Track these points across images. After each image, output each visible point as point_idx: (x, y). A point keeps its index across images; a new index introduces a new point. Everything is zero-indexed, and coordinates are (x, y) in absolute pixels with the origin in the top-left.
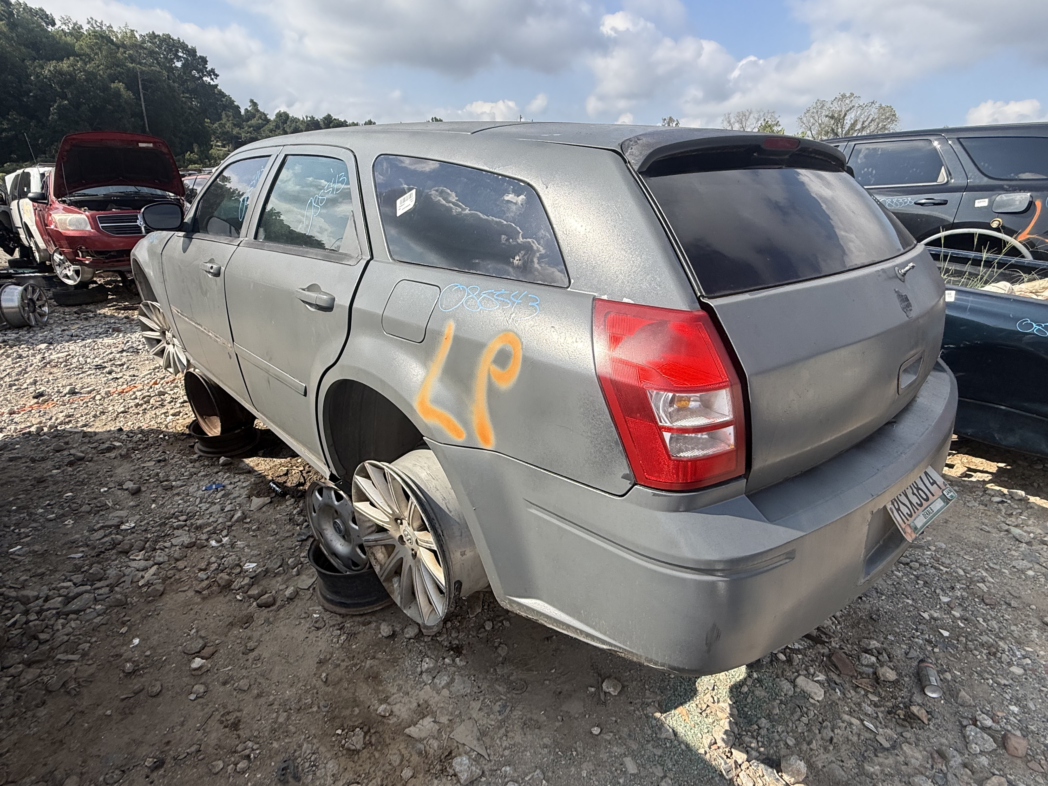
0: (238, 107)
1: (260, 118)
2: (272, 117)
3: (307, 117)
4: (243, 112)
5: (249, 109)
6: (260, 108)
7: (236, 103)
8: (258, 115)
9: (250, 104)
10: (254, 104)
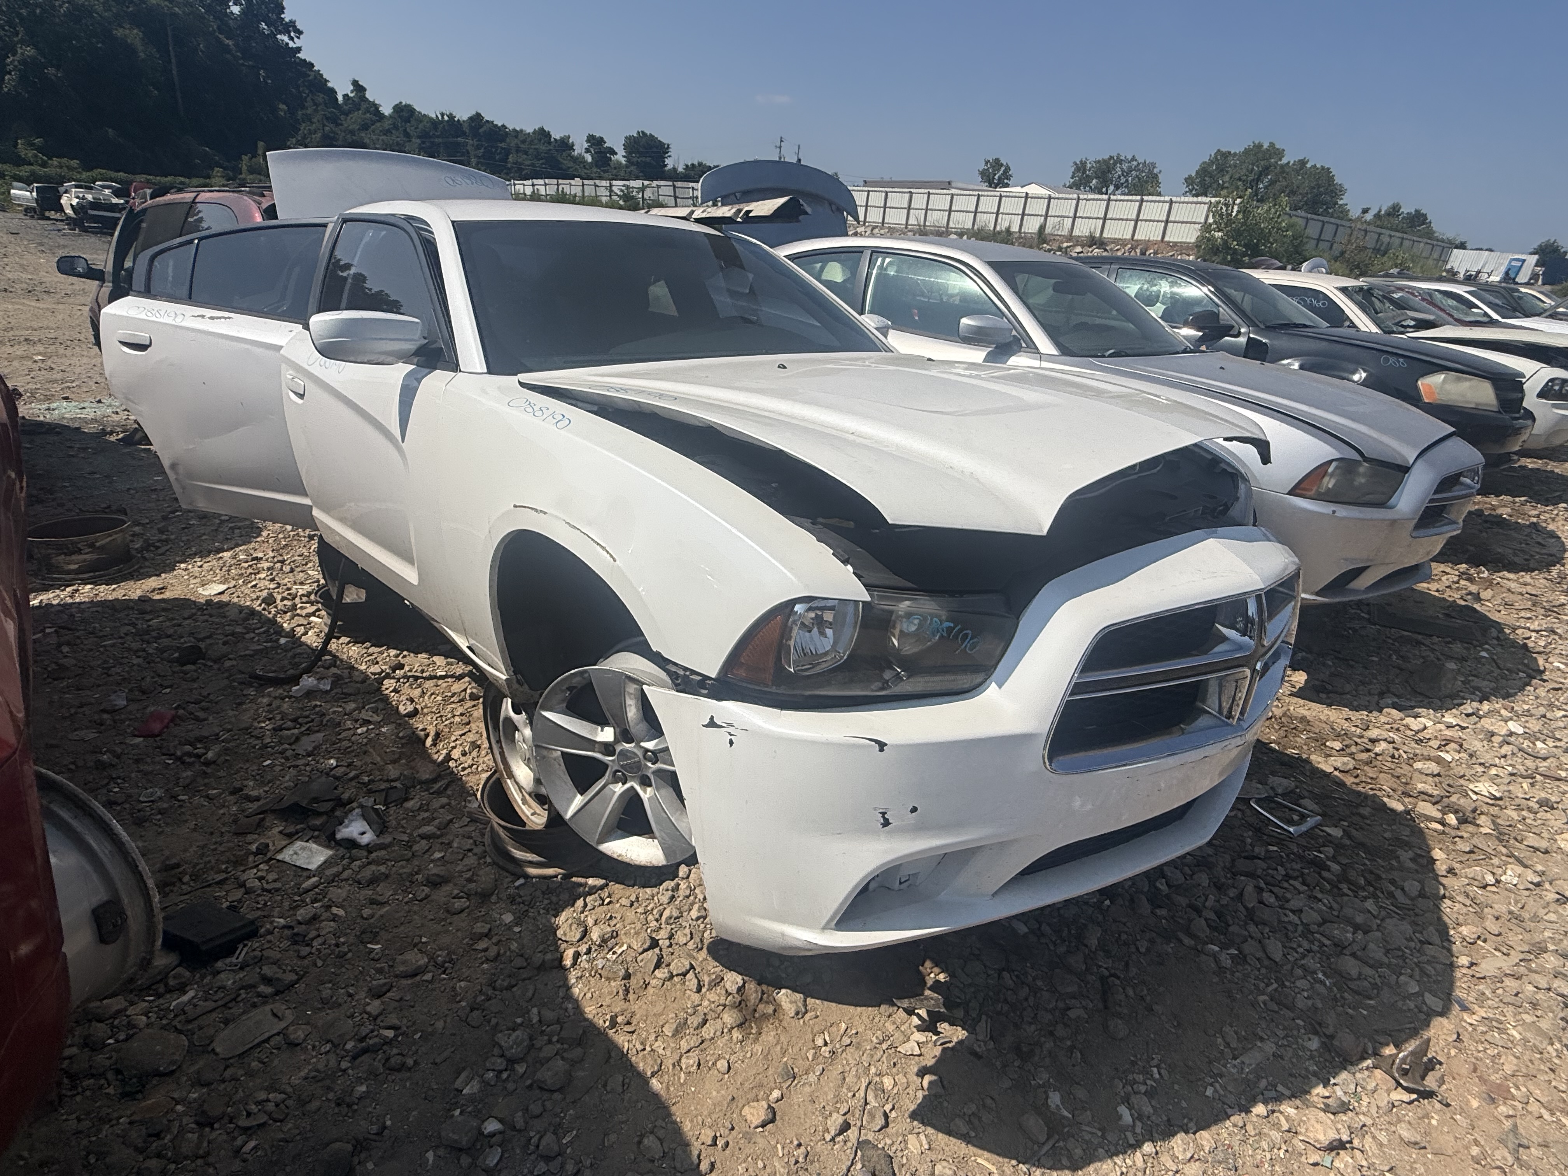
0: (333, 92)
1: (367, 111)
2: (387, 110)
3: (443, 115)
4: (340, 98)
5: (352, 95)
6: (369, 95)
7: (329, 85)
8: (364, 106)
9: (352, 88)
10: (359, 88)
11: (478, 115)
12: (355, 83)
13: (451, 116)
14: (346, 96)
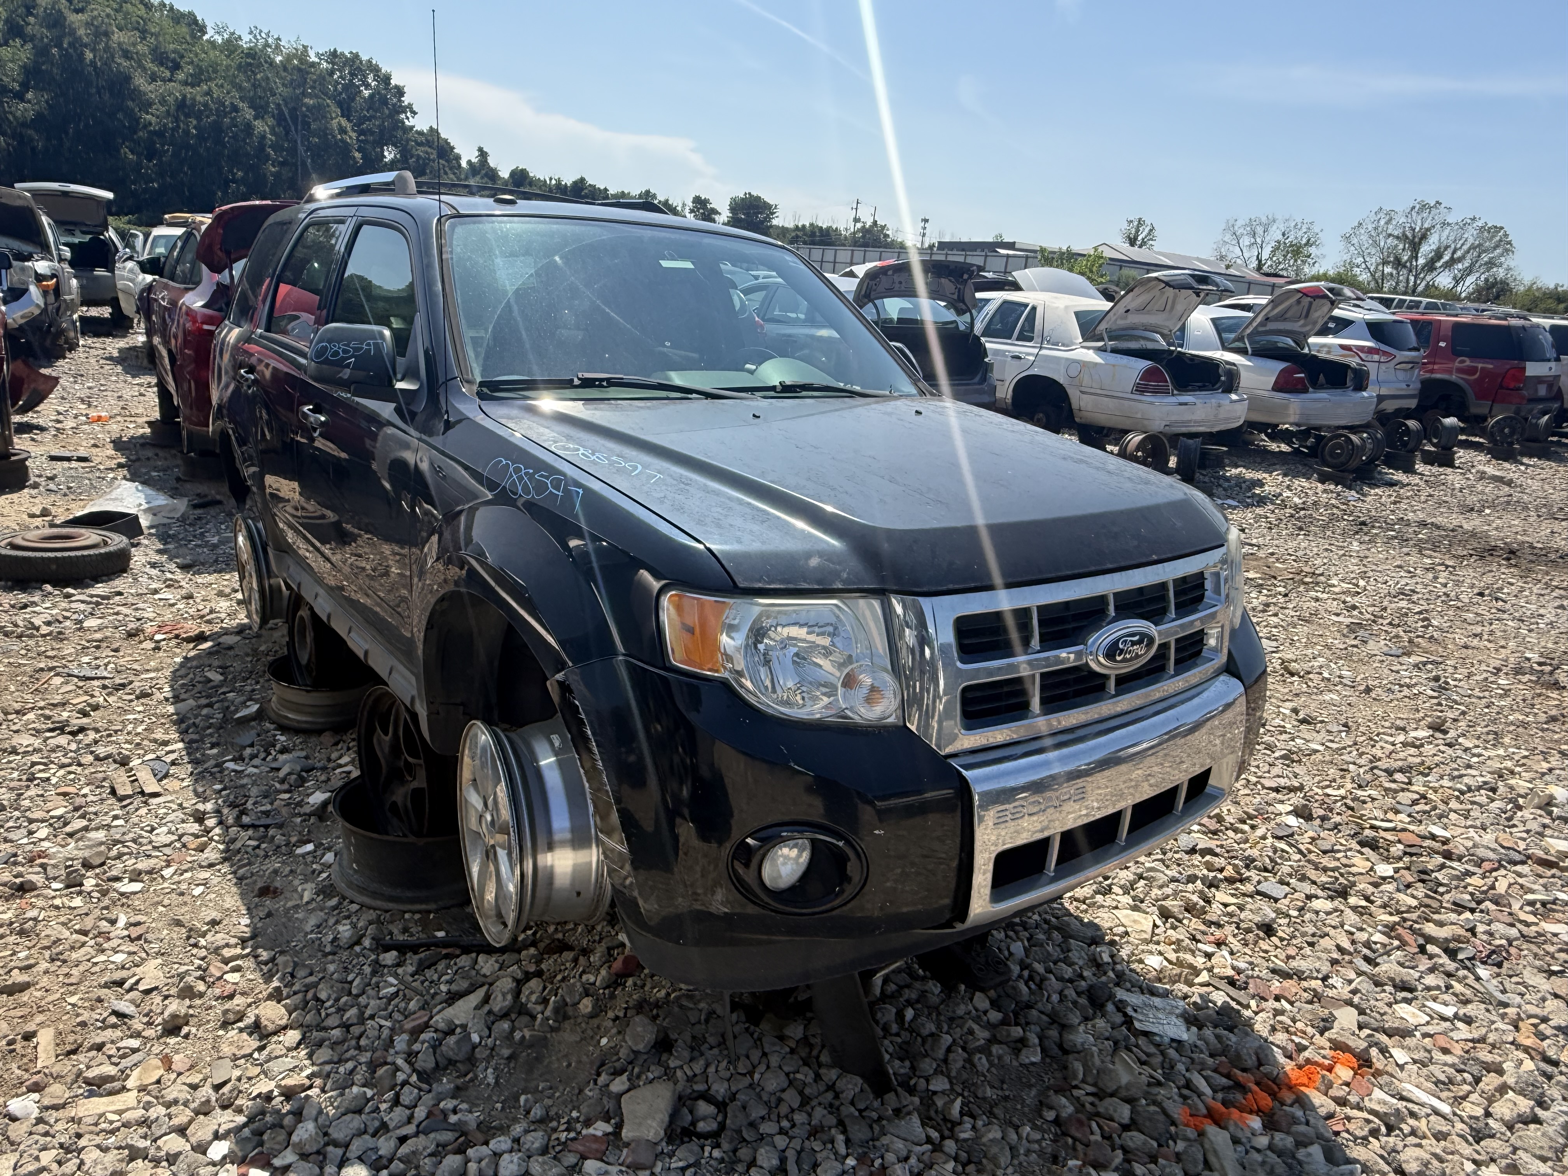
0: (458, 158)
3: (551, 179)
5: (475, 160)
6: (490, 160)
7: (456, 152)
8: (484, 171)
9: (476, 154)
10: (483, 154)
11: (582, 180)
12: (480, 150)
13: (559, 181)
14: (469, 162)
